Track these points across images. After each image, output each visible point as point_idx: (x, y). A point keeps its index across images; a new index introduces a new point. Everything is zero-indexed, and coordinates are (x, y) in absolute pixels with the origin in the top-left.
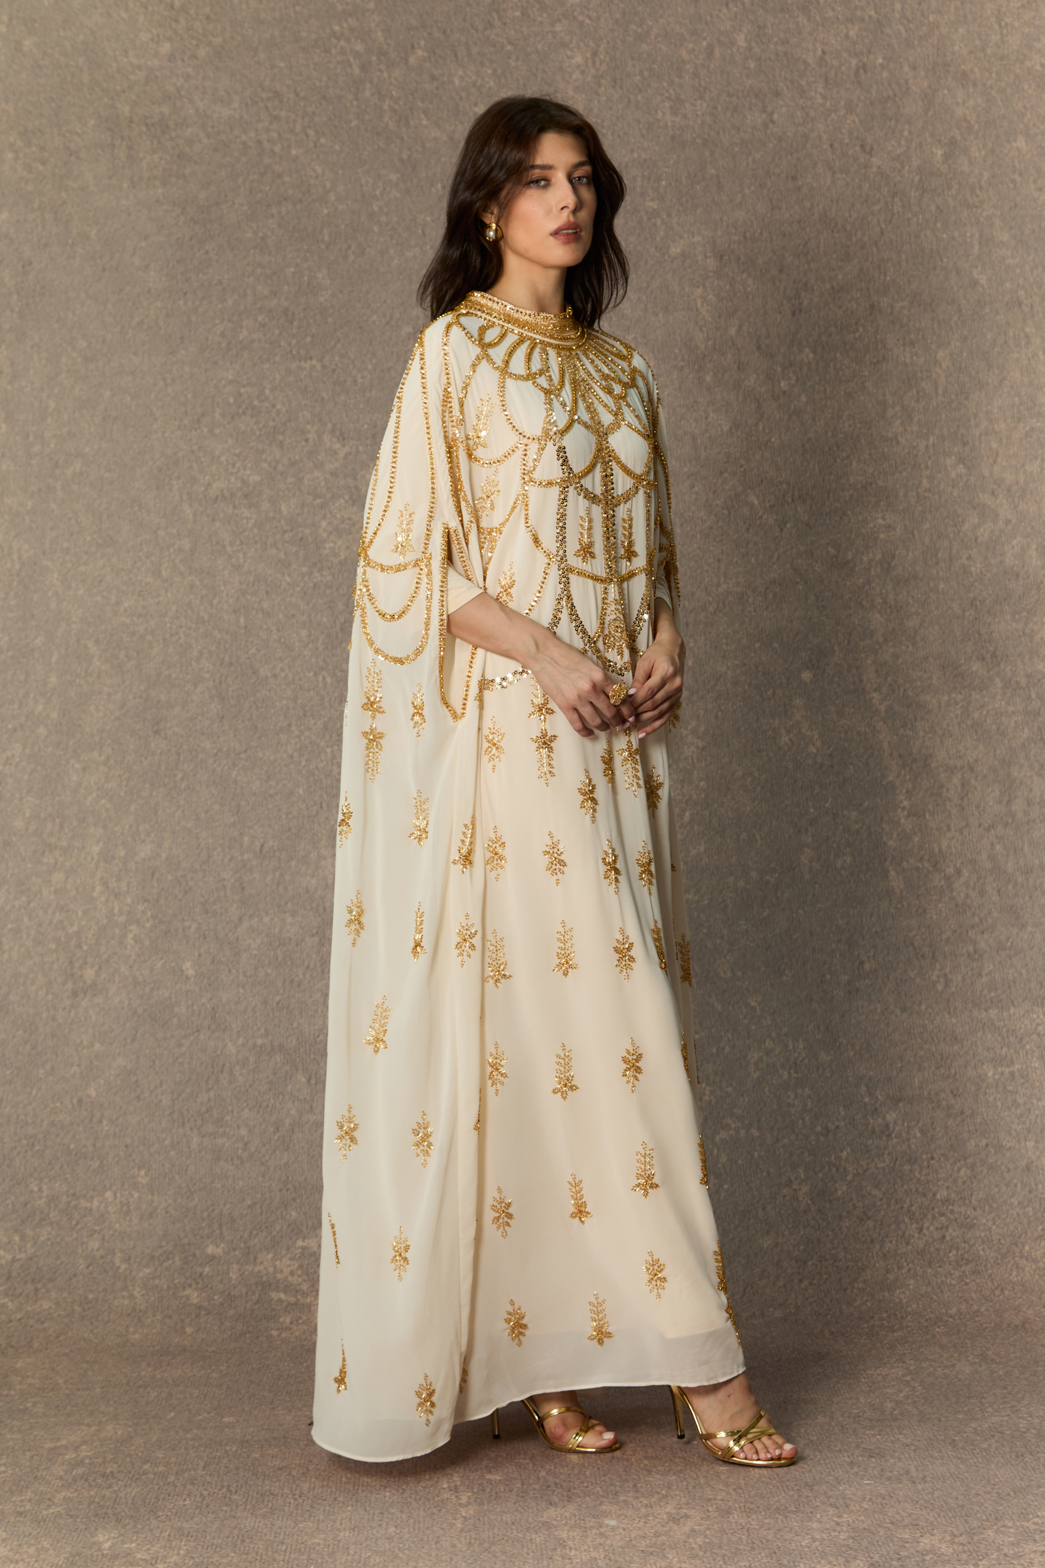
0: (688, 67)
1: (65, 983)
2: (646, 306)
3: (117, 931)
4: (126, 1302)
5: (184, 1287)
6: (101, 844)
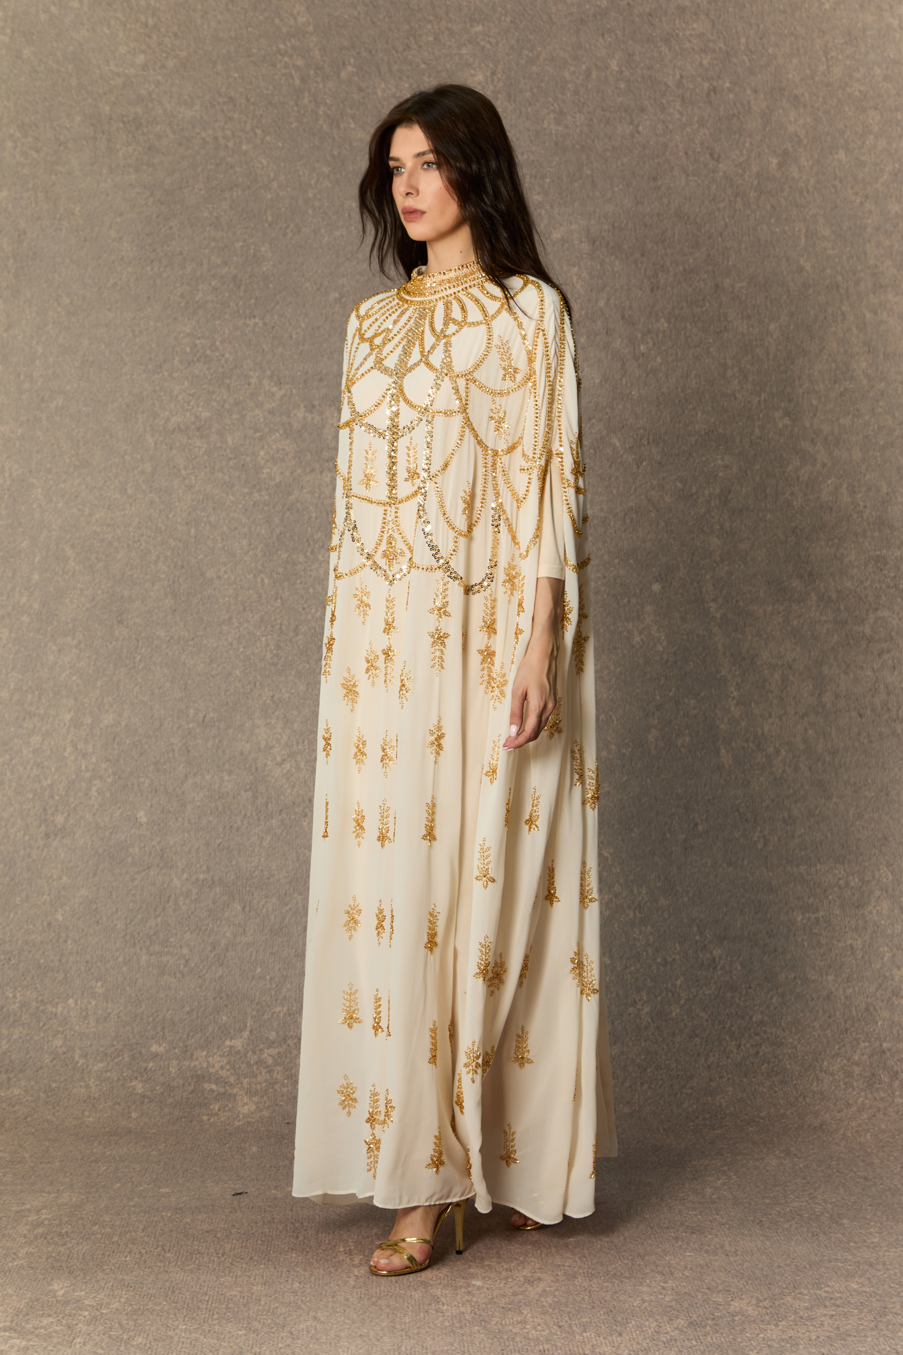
0: (570, 85)
1: (40, 827)
3: (84, 785)
4: (83, 1091)
5: (131, 1080)
6: (72, 713)
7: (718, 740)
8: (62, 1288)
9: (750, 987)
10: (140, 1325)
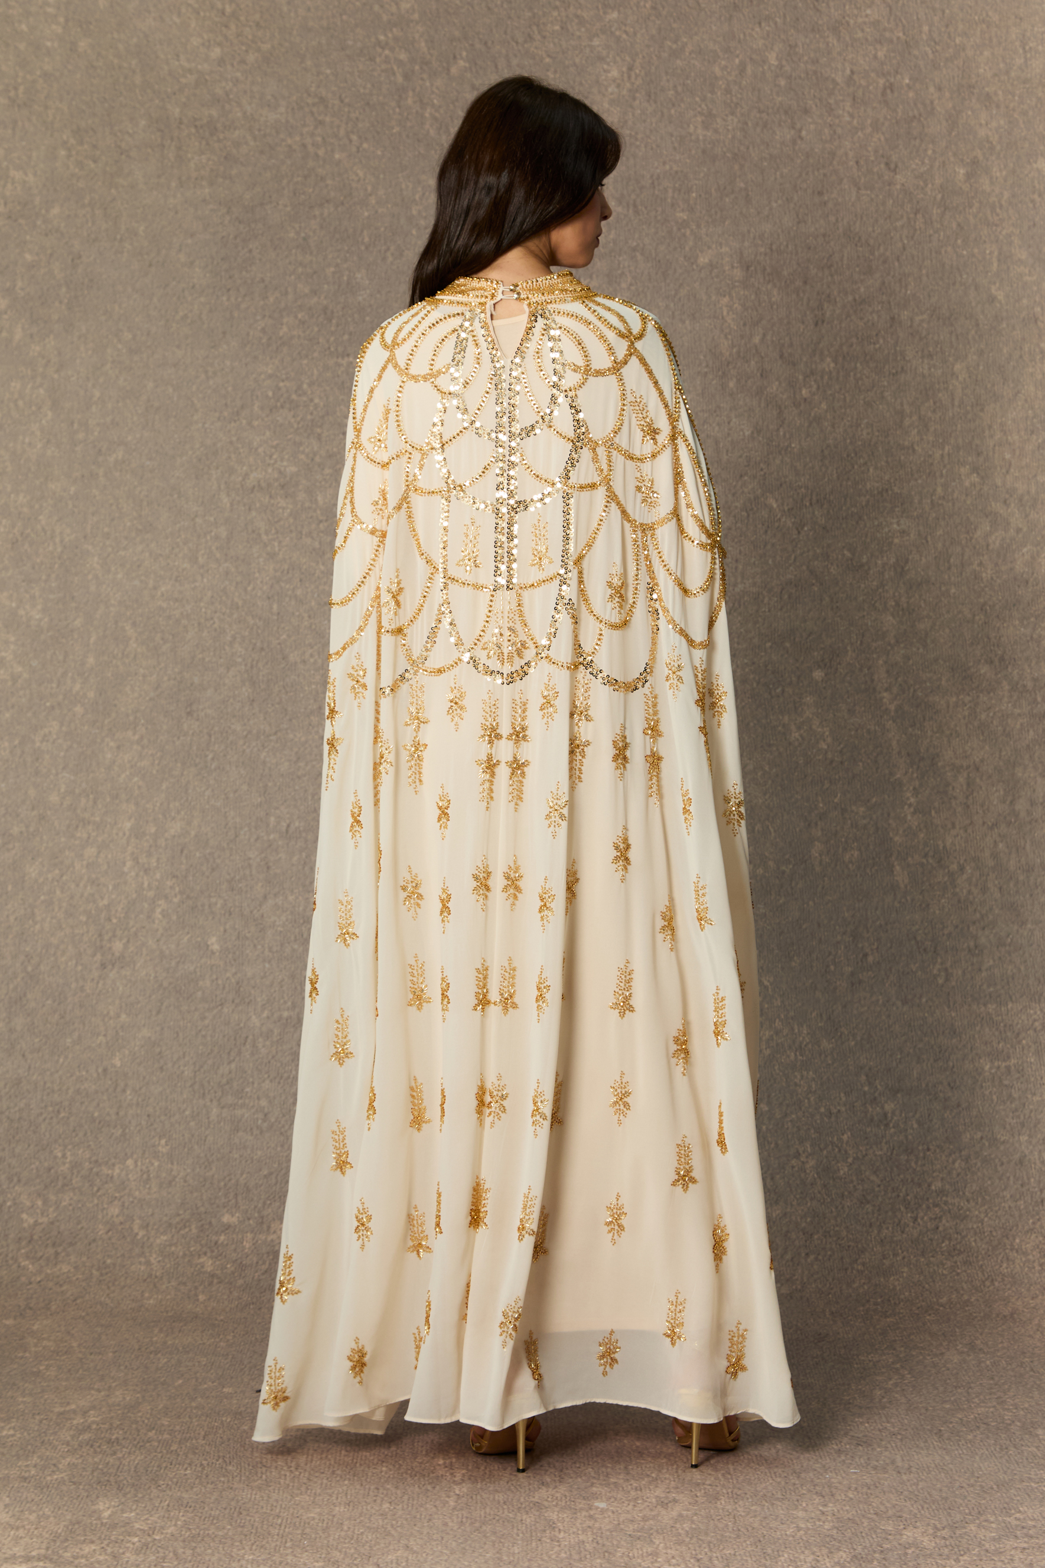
0: (721, 83)
1: (94, 955)
2: (673, 313)
3: (146, 906)
4: (143, 1268)
5: (199, 1255)
6: (133, 820)
7: (891, 855)
8: (108, 1508)
9: (928, 1149)
10: (199, 1555)
